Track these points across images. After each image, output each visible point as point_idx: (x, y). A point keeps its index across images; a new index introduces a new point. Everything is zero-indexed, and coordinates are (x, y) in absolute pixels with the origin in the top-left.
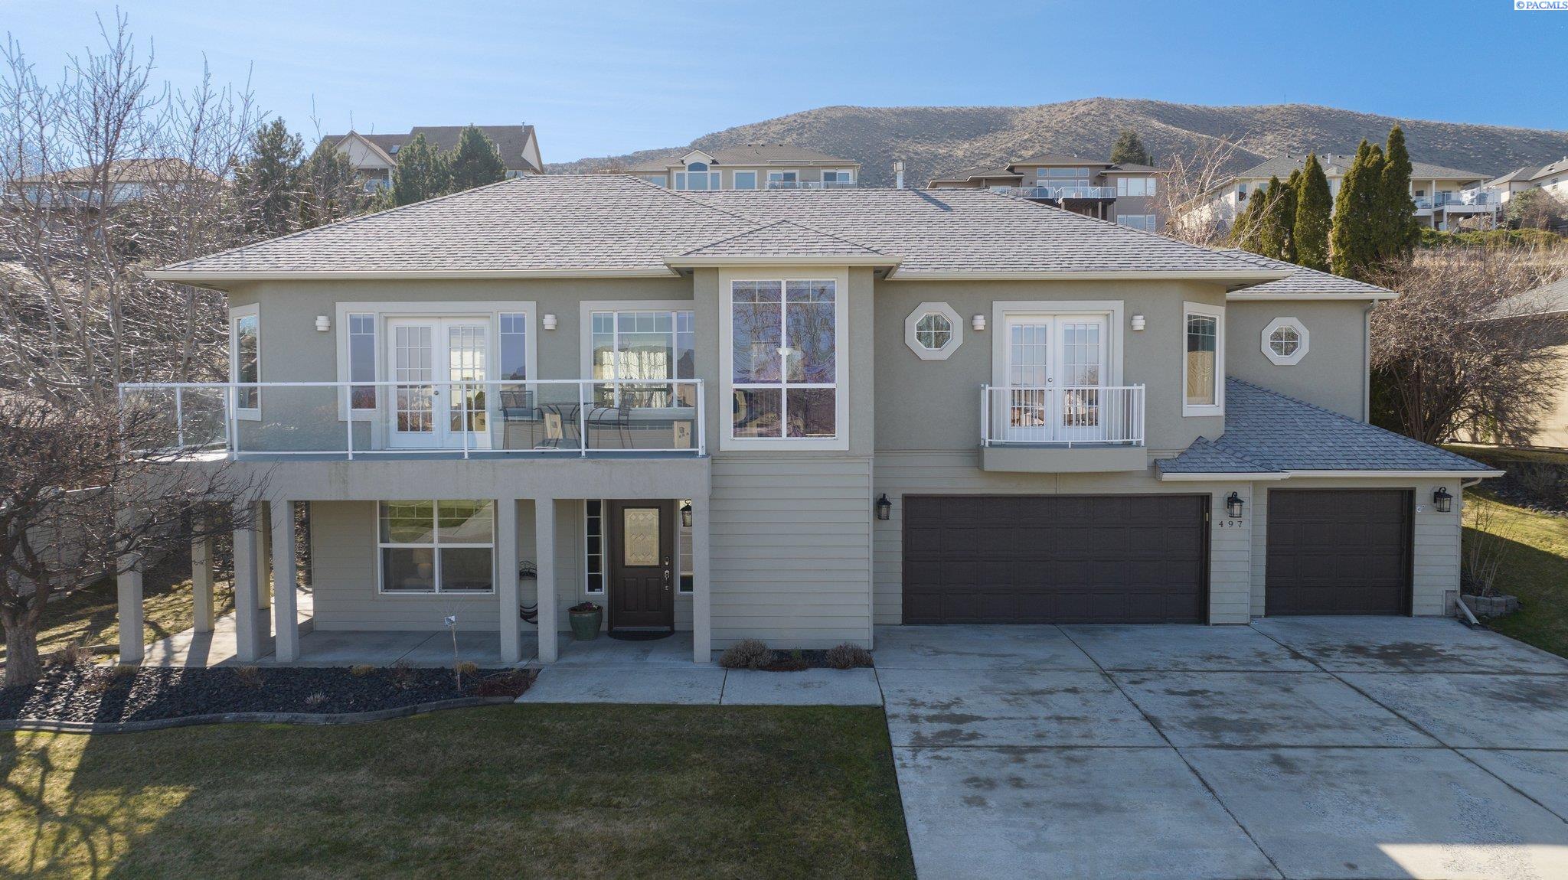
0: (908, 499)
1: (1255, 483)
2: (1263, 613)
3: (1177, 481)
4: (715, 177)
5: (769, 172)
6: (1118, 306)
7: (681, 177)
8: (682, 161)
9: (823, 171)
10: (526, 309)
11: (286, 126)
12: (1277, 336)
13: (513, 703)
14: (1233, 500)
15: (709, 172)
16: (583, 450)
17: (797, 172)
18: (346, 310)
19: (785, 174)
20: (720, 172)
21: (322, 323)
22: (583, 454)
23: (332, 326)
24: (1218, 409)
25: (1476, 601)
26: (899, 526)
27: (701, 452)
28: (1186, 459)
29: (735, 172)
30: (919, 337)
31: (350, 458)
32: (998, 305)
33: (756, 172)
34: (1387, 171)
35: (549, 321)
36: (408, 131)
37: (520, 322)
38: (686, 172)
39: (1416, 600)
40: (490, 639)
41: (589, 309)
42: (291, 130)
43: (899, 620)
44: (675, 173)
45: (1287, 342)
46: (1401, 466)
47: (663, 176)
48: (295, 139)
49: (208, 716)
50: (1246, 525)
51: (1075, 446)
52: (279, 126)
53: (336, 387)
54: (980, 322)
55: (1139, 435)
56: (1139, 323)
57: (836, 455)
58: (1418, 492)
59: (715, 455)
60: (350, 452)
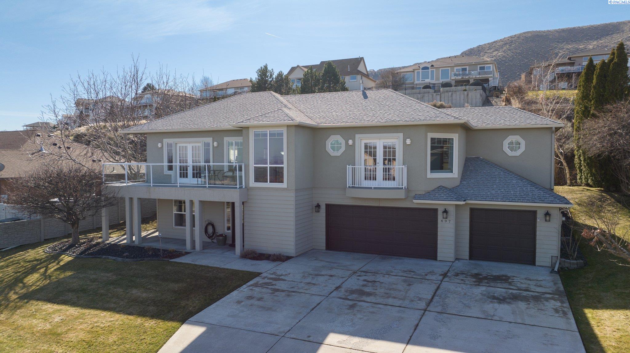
0: (328, 206)
1: (456, 205)
2: (468, 258)
3: (418, 203)
4: (432, 72)
5: (455, 68)
6: (401, 135)
7: (418, 73)
8: (419, 66)
9: (479, 66)
12: (511, 143)
13: (168, 261)
14: (445, 211)
15: (430, 70)
16: (207, 185)
17: (467, 67)
18: (166, 141)
19: (462, 69)
20: (434, 70)
21: (159, 145)
22: (207, 187)
23: (162, 146)
24: (455, 175)
25: (564, 262)
26: (324, 215)
27: (244, 187)
28: (428, 195)
29: (441, 69)
30: (332, 148)
31: (152, 186)
32: (357, 136)
33: (449, 68)
35: (215, 144)
37: (209, 144)
38: (421, 71)
39: (537, 259)
41: (226, 139)
42: (269, 68)
43: (325, 248)
44: (416, 71)
45: (514, 146)
47: (411, 73)
48: (271, 71)
50: (453, 222)
51: (375, 188)
52: (266, 67)
53: (163, 165)
54: (350, 142)
55: (405, 184)
56: (408, 142)
57: (284, 189)
58: (538, 212)
59: (248, 188)
60: (152, 184)
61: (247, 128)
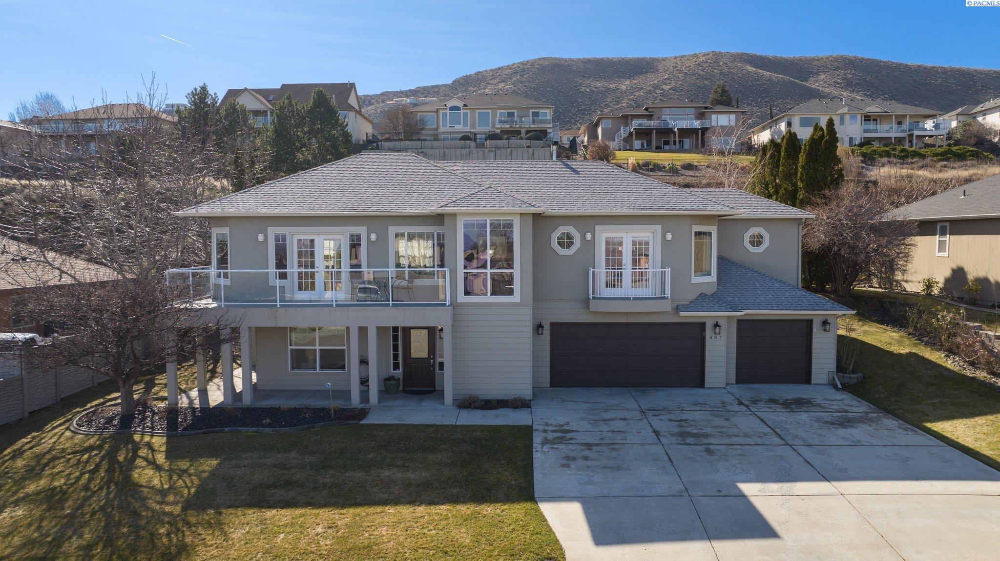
0: (553, 325)
1: (728, 317)
2: (734, 381)
3: (687, 316)
4: (465, 114)
5: (499, 112)
6: (658, 228)
7: (445, 114)
8: (446, 105)
9: (531, 111)
10: (362, 231)
11: (208, 88)
12: (753, 236)
13: (358, 424)
14: (717, 325)
15: (462, 111)
16: (391, 303)
17: (515, 111)
18: (273, 231)
19: (508, 113)
20: (468, 111)
21: (261, 237)
22: (391, 305)
23: (266, 239)
24: (713, 278)
25: (843, 377)
26: (548, 338)
27: (448, 303)
28: (693, 305)
29: (477, 111)
30: (559, 243)
31: (278, 306)
32: (598, 228)
33: (490, 111)
34: (825, 142)
35: (373, 237)
36: (279, 87)
37: (359, 237)
38: (448, 111)
39: (813, 376)
40: (346, 394)
41: (392, 230)
42: (211, 92)
43: (548, 385)
44: (441, 112)
45: (757, 241)
46: (805, 308)
47: (432, 114)
48: (213, 96)
49: (218, 429)
50: (724, 338)
51: (635, 299)
52: (204, 89)
54: (589, 236)
55: (668, 293)
56: (669, 236)
57: (515, 304)
58: (815, 321)
59: (454, 305)
60: (278, 303)
61: (454, 215)
